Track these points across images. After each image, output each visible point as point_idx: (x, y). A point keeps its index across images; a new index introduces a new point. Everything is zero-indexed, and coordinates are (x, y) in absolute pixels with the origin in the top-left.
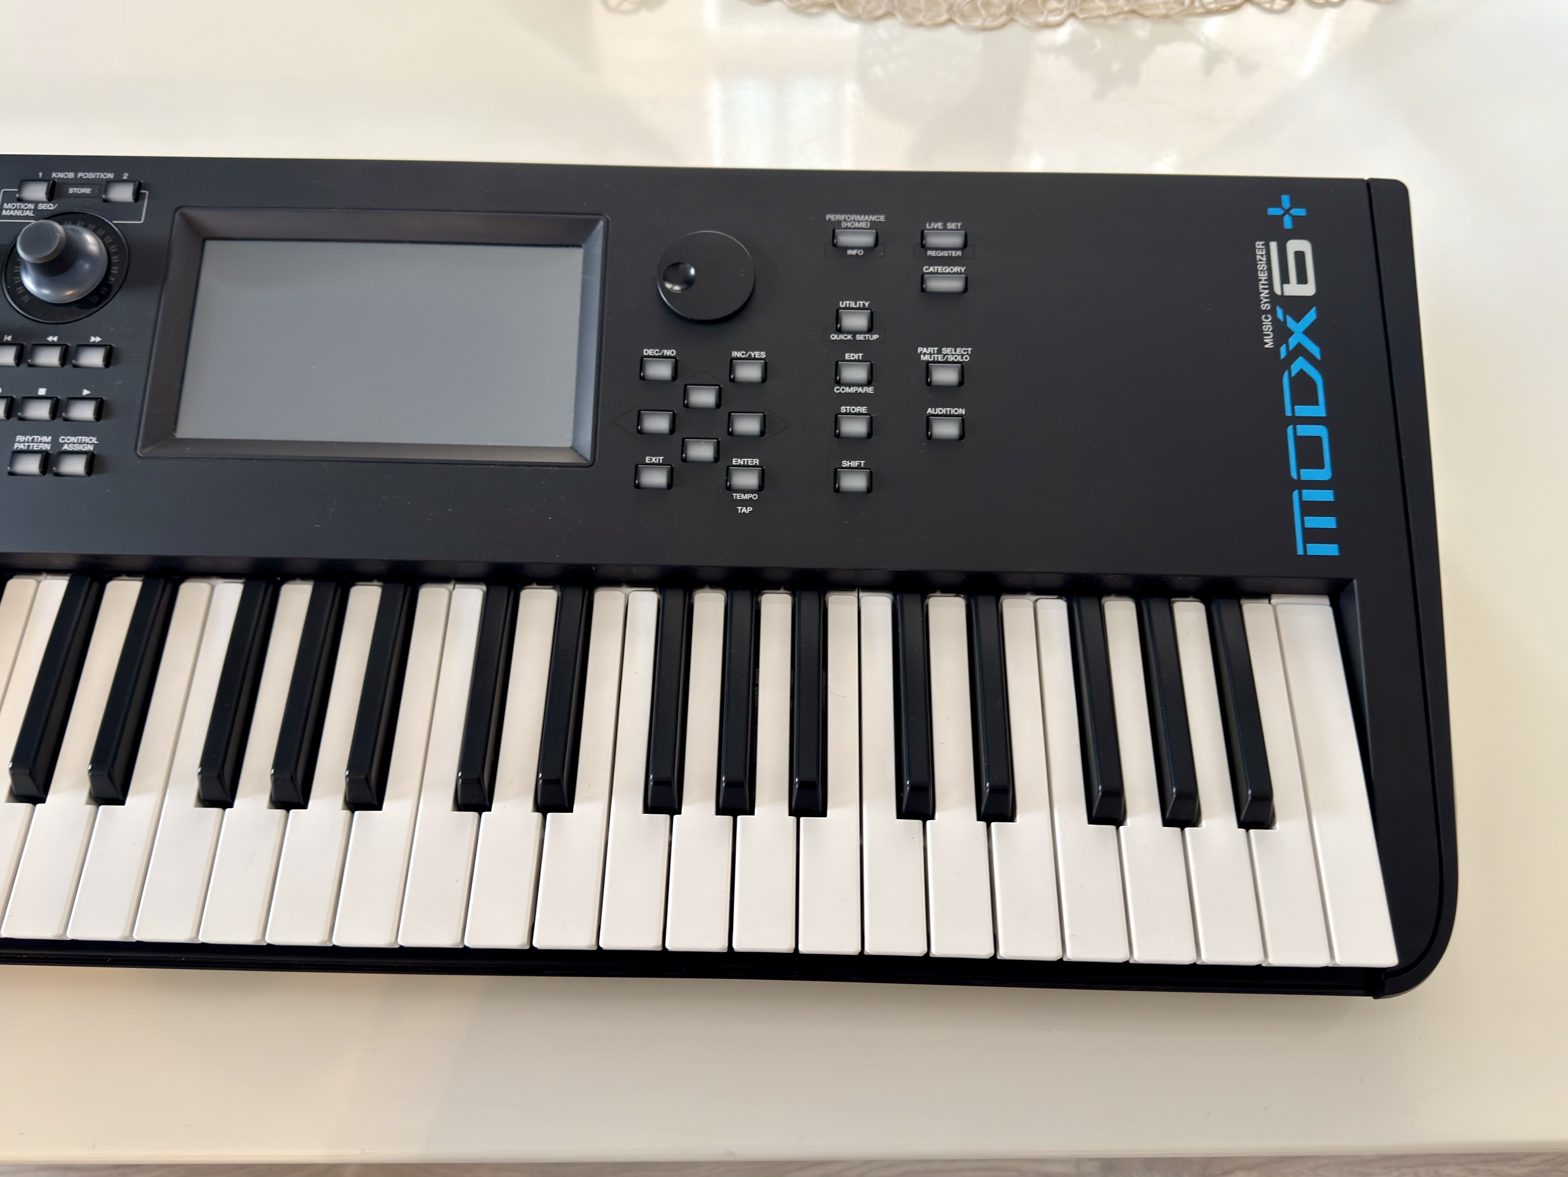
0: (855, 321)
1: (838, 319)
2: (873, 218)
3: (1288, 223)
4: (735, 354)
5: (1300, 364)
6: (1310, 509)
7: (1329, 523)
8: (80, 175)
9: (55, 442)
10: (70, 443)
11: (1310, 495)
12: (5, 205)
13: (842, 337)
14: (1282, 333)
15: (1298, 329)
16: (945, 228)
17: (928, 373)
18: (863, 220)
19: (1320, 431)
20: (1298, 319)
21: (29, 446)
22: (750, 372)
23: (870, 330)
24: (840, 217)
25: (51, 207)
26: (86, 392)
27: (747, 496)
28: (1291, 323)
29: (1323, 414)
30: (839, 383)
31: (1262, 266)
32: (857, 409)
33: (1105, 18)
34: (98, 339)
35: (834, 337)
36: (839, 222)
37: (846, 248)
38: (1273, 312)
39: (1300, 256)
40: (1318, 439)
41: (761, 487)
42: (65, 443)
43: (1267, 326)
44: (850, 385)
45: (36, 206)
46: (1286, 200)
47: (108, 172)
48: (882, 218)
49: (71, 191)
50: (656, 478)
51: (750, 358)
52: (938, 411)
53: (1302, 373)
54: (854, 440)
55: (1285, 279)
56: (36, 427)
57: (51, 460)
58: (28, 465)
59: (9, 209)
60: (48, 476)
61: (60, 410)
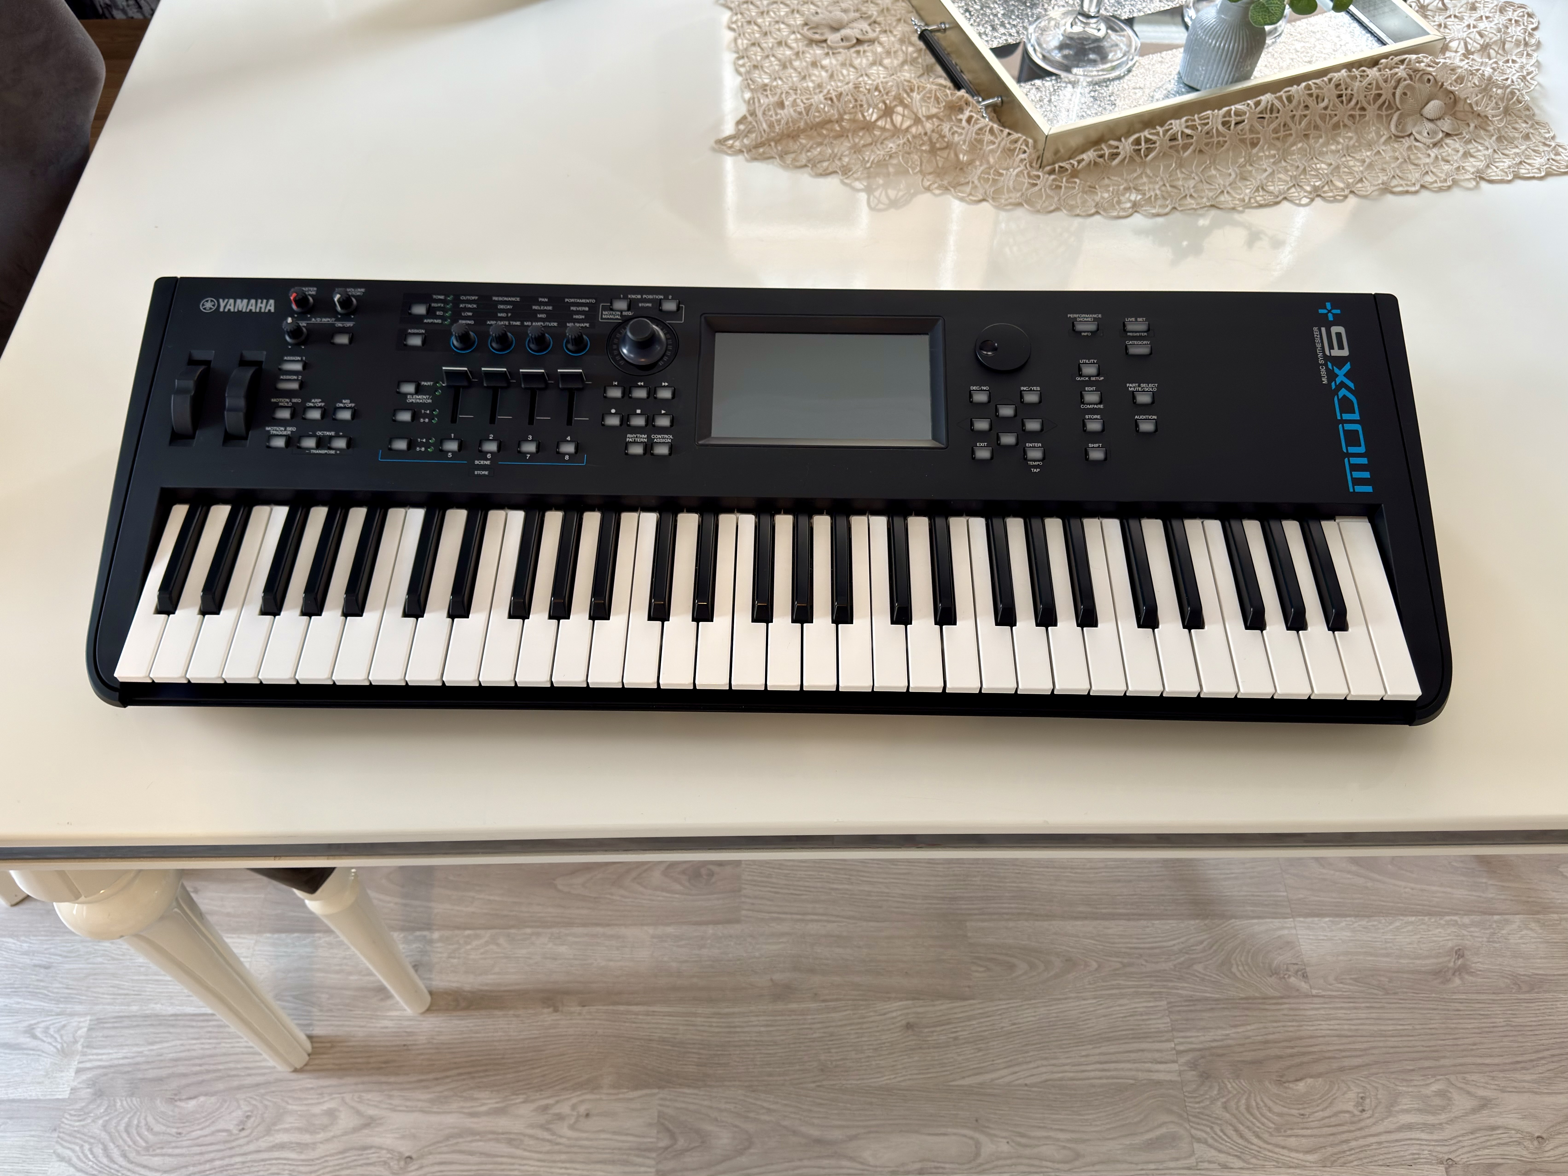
0: (1090, 370)
1: (1080, 370)
2: (1095, 316)
3: (1331, 317)
4: (1022, 388)
5: (1343, 392)
6: (1355, 468)
7: (1366, 475)
8: (644, 296)
9: (649, 438)
10: (657, 438)
11: (1354, 461)
12: (604, 312)
13: (1082, 379)
14: (1332, 376)
15: (1341, 374)
16: (1136, 320)
17: (1134, 397)
18: (1089, 317)
19: (1358, 427)
20: (1340, 369)
21: (635, 440)
22: (1031, 398)
23: (1098, 375)
24: (1075, 316)
25: (630, 313)
26: (663, 412)
27: (1036, 463)
28: (1336, 370)
29: (1358, 418)
30: (1083, 403)
31: (1318, 340)
32: (1095, 417)
33: (1195, 209)
34: (666, 384)
35: (1078, 379)
36: (1076, 318)
37: (1080, 332)
38: (1326, 365)
39: (1339, 335)
40: (1357, 431)
41: (1043, 459)
42: (655, 438)
43: (1323, 371)
44: (1090, 404)
46: (1328, 305)
47: (660, 295)
48: (1100, 316)
49: (640, 305)
50: (983, 453)
51: (1031, 390)
52: (1141, 417)
53: (1344, 396)
54: (1094, 433)
55: (1331, 347)
56: (638, 430)
57: (649, 447)
58: (637, 450)
59: (606, 315)
60: (648, 455)
61: (650, 421)
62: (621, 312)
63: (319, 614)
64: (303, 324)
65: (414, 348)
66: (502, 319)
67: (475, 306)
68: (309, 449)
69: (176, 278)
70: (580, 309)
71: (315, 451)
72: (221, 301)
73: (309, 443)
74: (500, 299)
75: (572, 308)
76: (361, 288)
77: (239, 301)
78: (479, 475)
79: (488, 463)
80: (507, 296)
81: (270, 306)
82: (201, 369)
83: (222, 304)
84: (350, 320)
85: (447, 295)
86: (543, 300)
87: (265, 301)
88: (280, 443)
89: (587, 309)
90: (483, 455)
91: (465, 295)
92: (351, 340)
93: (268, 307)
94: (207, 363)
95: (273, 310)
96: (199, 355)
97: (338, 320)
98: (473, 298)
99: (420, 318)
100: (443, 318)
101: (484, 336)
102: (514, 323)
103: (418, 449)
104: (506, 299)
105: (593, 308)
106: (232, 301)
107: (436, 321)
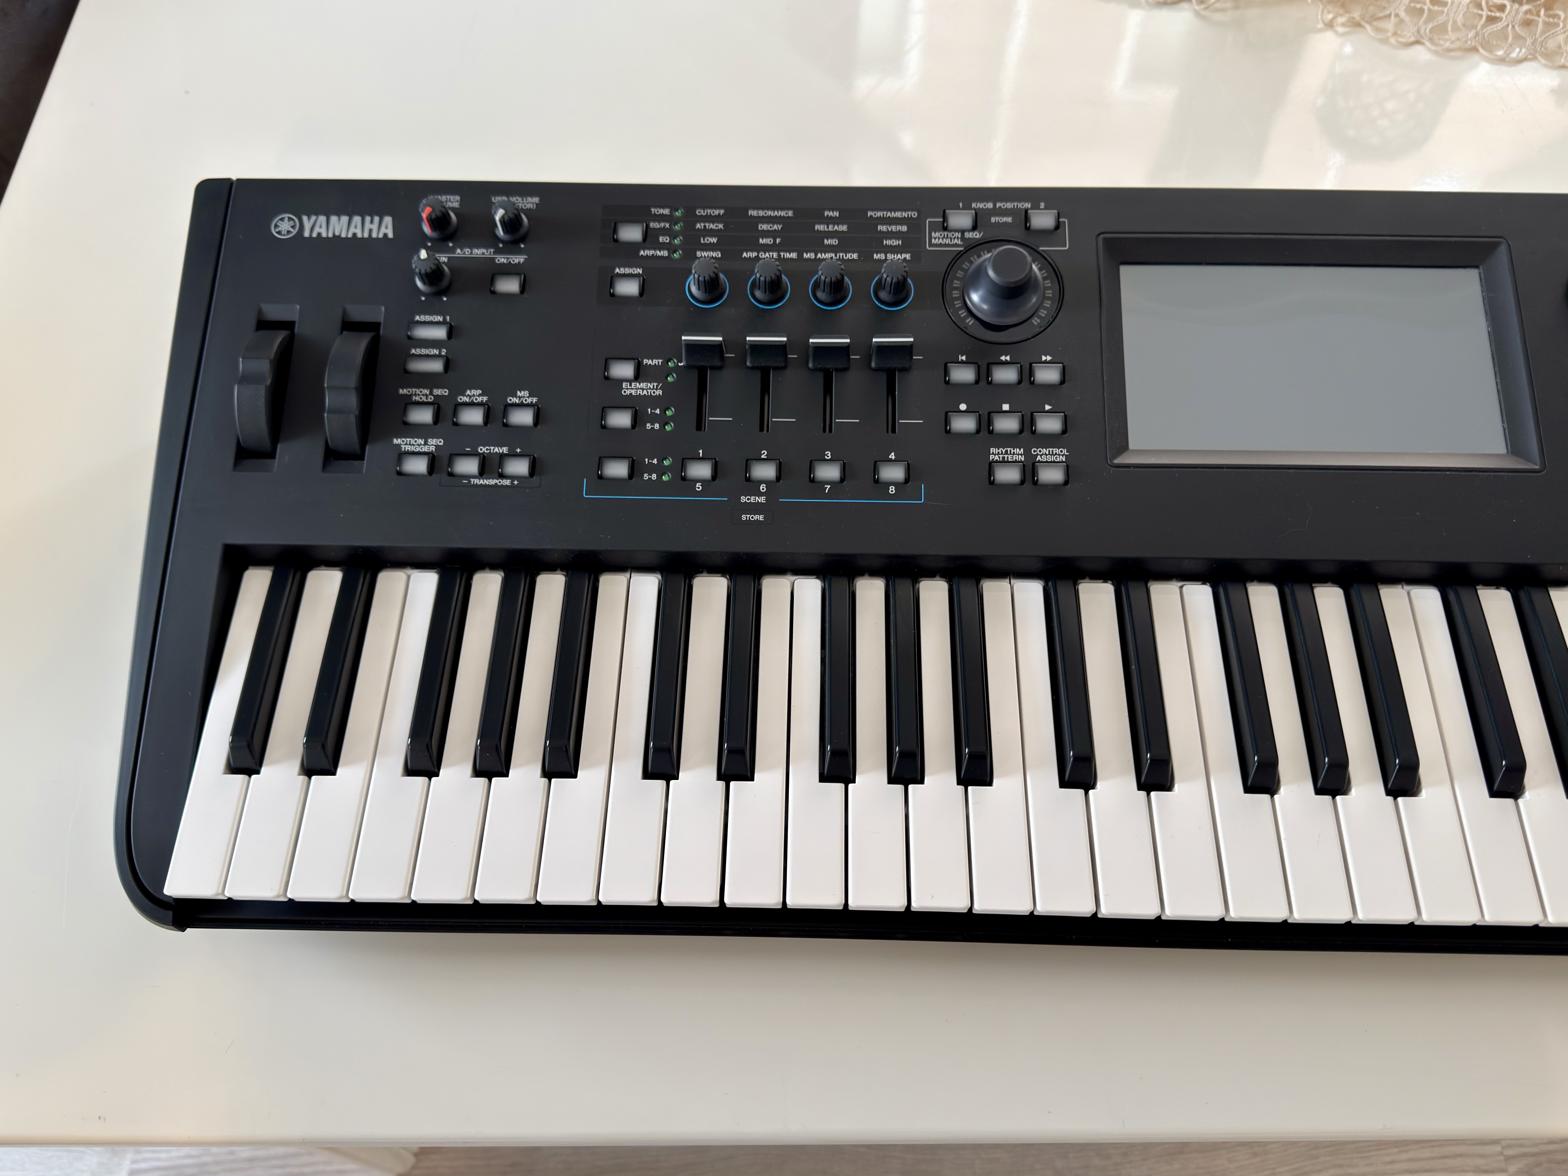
8: (998, 205)
9: (1027, 453)
10: (1042, 454)
12: (933, 234)
21: (1004, 458)
25: (977, 235)
26: (1047, 407)
34: (1049, 358)
42: (1037, 454)
45: (963, 235)
47: (1025, 202)
49: (993, 220)
56: (1007, 440)
57: (1030, 470)
58: (1008, 475)
59: (938, 238)
60: (1028, 485)
61: (1028, 424)
62: (963, 232)
63: (504, 773)
64: (443, 259)
65: (627, 300)
66: (766, 248)
67: (721, 226)
68: (468, 477)
69: (229, 180)
70: (893, 228)
71: (477, 481)
72: (305, 218)
73: (468, 466)
74: (761, 213)
75: (880, 228)
76: (531, 195)
77: (334, 219)
78: (748, 522)
79: (762, 500)
80: (773, 209)
81: (385, 228)
82: (280, 336)
83: (307, 224)
84: (519, 252)
85: (674, 209)
86: (831, 214)
87: (377, 219)
88: (418, 466)
89: (904, 228)
90: (752, 485)
91: (704, 208)
92: (523, 288)
93: (383, 230)
94: (289, 325)
95: (391, 235)
96: (275, 312)
97: (498, 251)
98: (717, 212)
99: (633, 247)
100: (672, 249)
101: (739, 277)
102: (788, 255)
103: (646, 476)
104: (770, 213)
105: (915, 226)
106: (322, 219)
107: (658, 253)
